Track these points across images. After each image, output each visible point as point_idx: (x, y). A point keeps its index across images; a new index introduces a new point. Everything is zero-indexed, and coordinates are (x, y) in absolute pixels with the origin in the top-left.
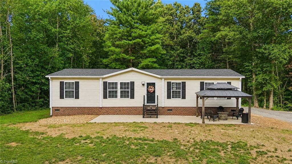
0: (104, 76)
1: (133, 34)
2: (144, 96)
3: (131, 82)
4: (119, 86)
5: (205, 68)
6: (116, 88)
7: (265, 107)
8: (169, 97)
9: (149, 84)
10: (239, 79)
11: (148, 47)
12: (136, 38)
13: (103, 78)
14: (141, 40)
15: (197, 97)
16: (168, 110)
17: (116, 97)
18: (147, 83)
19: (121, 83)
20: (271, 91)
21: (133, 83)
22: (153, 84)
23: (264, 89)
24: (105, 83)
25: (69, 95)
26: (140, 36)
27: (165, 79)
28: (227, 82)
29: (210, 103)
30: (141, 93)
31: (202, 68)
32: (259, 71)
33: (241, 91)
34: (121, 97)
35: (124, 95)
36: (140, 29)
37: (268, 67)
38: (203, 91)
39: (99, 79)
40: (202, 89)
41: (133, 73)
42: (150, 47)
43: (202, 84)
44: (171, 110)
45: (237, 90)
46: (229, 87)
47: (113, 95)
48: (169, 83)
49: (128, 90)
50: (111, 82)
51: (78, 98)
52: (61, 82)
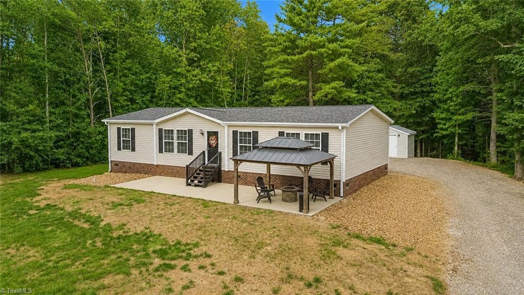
0: (158, 120)
3: (188, 130)
4: (175, 135)
6: (172, 138)
9: (210, 134)
13: (158, 124)
17: (173, 152)
18: (208, 131)
19: (177, 131)
21: (190, 131)
22: (216, 134)
24: (160, 131)
25: (126, 146)
27: (229, 126)
28: (322, 134)
30: (200, 145)
34: (179, 151)
35: (181, 149)
39: (153, 125)
41: (190, 116)
47: (170, 148)
48: (235, 133)
49: (186, 141)
50: (167, 129)
51: (135, 151)
52: (118, 128)
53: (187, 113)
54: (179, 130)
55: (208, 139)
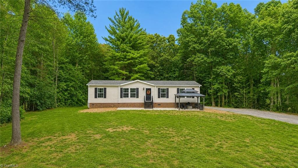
0: (121, 85)
1: (127, 57)
2: (144, 96)
3: (136, 88)
4: (129, 91)
5: (179, 80)
6: (128, 92)
7: (219, 106)
8: (159, 97)
10: (199, 86)
11: (138, 66)
12: (129, 59)
13: (120, 86)
14: (133, 61)
15: (176, 97)
16: (158, 105)
17: (128, 97)
18: (146, 89)
19: (131, 89)
20: (222, 96)
21: (138, 89)
22: (150, 89)
23: (219, 94)
24: (121, 89)
25: (100, 96)
26: (132, 58)
28: (193, 89)
29: (183, 100)
30: (142, 94)
31: (176, 80)
32: (215, 82)
33: (199, 93)
34: (131, 97)
35: (133, 96)
36: (132, 54)
37: (220, 80)
38: (179, 94)
39: (118, 87)
40: (178, 92)
41: (138, 83)
42: (140, 66)
43: (178, 89)
44: (160, 105)
45: (197, 93)
46: (193, 91)
47: (126, 96)
48: (159, 89)
49: (135, 93)
50: (125, 88)
51: (106, 98)
52: (95, 88)
53: (138, 81)
54: (132, 89)
55: (146, 92)
